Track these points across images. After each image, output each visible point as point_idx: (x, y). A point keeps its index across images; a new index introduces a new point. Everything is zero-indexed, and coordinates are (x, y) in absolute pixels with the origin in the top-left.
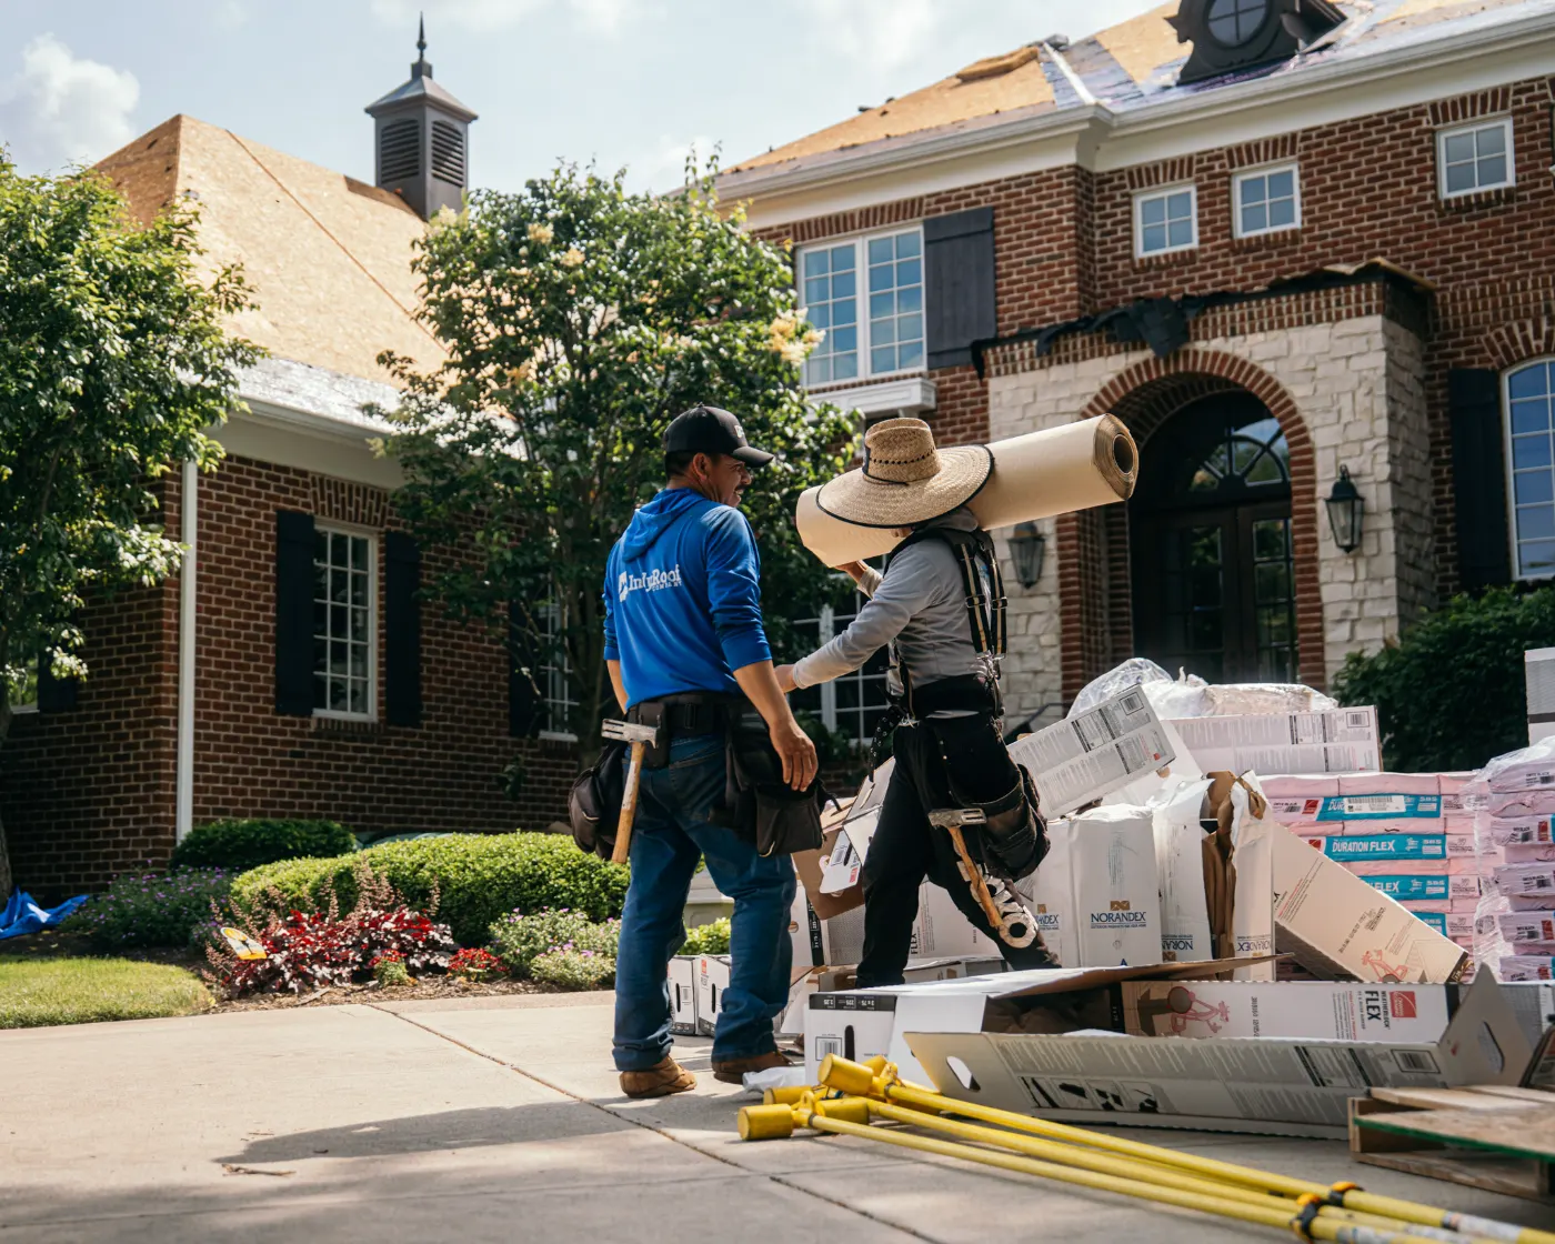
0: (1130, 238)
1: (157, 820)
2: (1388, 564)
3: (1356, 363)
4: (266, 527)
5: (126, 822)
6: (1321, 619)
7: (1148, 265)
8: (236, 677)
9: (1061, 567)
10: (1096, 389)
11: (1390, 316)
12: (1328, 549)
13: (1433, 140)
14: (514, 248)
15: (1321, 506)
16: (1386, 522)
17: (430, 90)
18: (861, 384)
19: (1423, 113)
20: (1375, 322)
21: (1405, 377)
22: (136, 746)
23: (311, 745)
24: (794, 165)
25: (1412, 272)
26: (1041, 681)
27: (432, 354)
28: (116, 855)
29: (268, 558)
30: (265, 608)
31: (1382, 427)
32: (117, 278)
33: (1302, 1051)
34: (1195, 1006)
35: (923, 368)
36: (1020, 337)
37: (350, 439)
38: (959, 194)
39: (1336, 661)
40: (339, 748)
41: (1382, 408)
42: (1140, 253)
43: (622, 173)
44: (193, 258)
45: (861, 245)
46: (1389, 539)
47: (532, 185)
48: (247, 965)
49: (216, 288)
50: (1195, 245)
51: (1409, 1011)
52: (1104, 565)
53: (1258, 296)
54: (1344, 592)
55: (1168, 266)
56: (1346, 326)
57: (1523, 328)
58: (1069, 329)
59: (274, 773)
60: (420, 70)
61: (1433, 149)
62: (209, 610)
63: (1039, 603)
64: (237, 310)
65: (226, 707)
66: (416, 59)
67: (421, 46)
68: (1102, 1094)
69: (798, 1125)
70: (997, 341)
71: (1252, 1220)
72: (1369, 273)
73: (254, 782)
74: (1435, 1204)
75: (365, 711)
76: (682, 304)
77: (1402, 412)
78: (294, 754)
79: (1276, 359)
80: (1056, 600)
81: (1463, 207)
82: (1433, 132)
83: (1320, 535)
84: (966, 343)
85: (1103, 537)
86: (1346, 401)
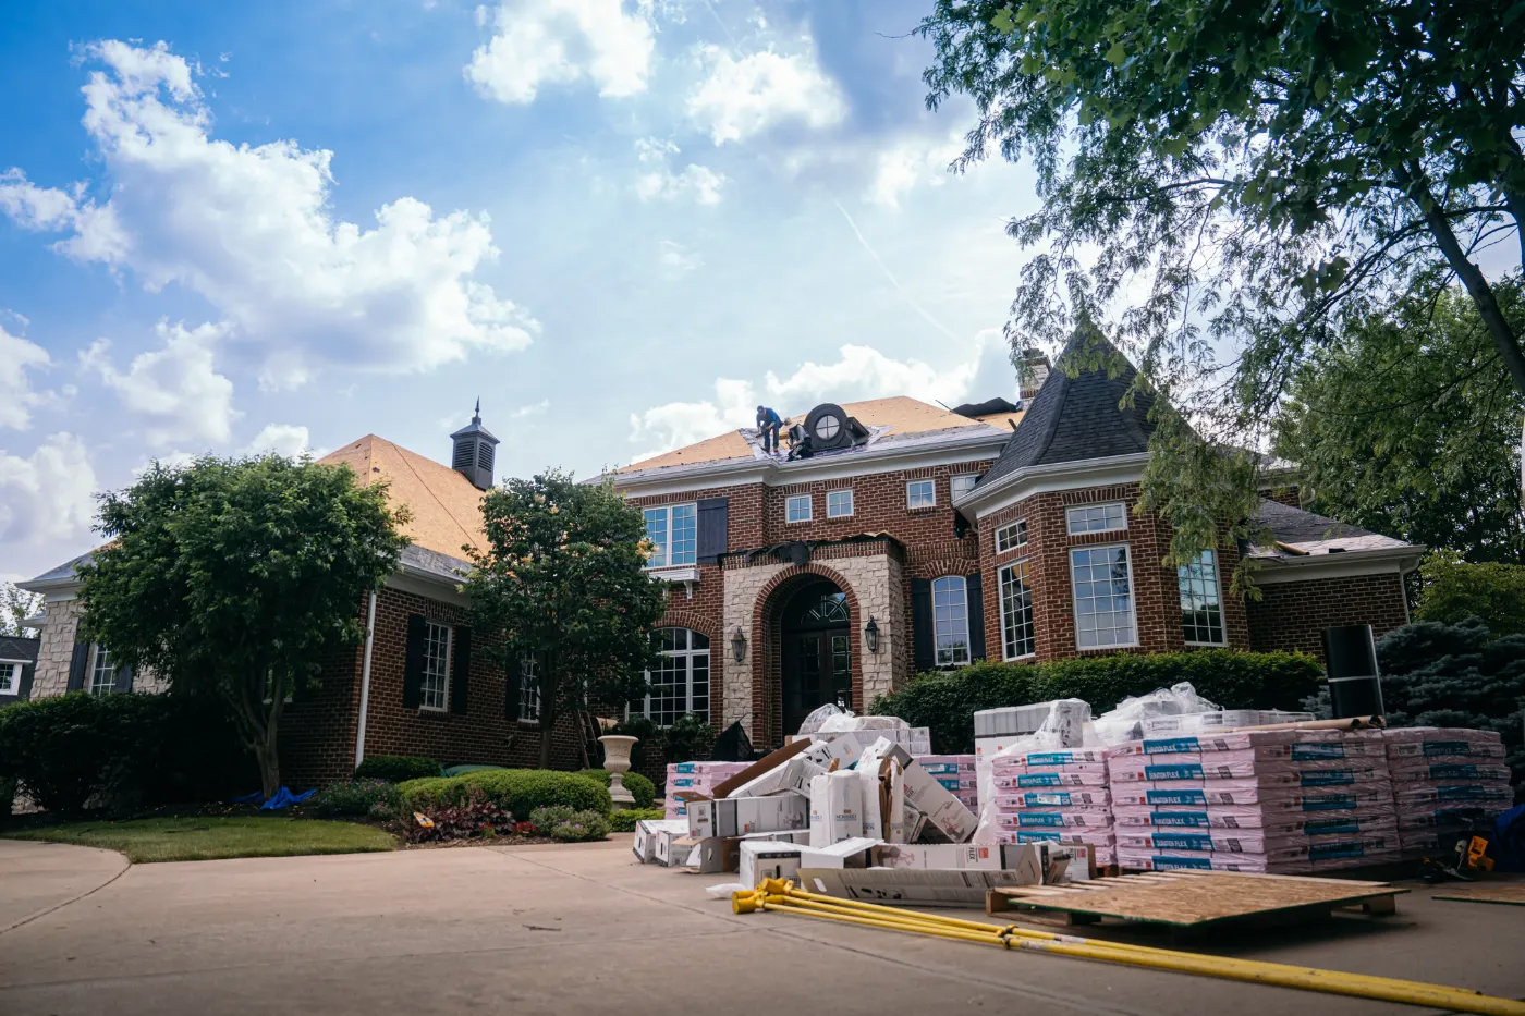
0: (784, 514)
1: (348, 755)
2: (888, 657)
3: (877, 574)
4: (404, 621)
5: (332, 755)
6: (861, 680)
7: (793, 527)
8: (387, 689)
9: (754, 653)
10: (770, 577)
11: (890, 555)
12: (865, 650)
13: (905, 485)
14: (528, 504)
15: (862, 632)
16: (888, 640)
17: (480, 429)
18: (667, 569)
19: (901, 474)
20: (884, 557)
21: (895, 580)
22: (339, 720)
23: (418, 722)
24: (641, 473)
25: (898, 537)
26: (743, 703)
27: (485, 547)
28: (326, 770)
29: (404, 635)
30: (401, 658)
31: (887, 600)
32: (355, 508)
33: (964, 874)
34: (901, 855)
35: (695, 564)
36: (738, 553)
37: (447, 585)
38: (714, 491)
39: (868, 698)
40: (430, 724)
41: (887, 593)
42: (788, 521)
43: (573, 473)
44: (387, 500)
45: (669, 510)
46: (889, 646)
47: (536, 477)
48: (425, 829)
49: (396, 514)
50: (811, 519)
51: (986, 856)
52: (771, 653)
53: (838, 543)
54: (871, 668)
55: (799, 527)
56: (874, 558)
57: (939, 563)
58: (760, 552)
59: (400, 734)
60: (476, 421)
61: (905, 489)
62: (377, 659)
63: (744, 669)
64: (405, 523)
65: (381, 703)
66: (474, 415)
67: (477, 410)
68: (879, 892)
69: (758, 907)
70: (727, 555)
71: (975, 939)
72: (881, 537)
73: (392, 738)
74: (1051, 932)
75: (441, 706)
76: (594, 534)
77: (894, 595)
78: (410, 726)
79: (845, 569)
80: (751, 667)
81: (918, 513)
82: (905, 482)
83: (862, 644)
84: (716, 554)
85: (770, 641)
86: (873, 588)
